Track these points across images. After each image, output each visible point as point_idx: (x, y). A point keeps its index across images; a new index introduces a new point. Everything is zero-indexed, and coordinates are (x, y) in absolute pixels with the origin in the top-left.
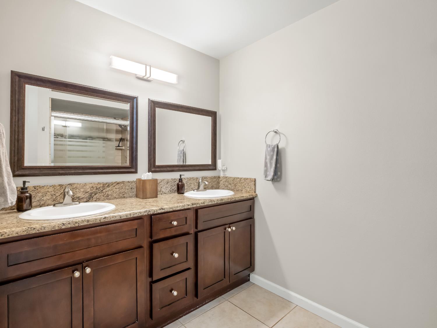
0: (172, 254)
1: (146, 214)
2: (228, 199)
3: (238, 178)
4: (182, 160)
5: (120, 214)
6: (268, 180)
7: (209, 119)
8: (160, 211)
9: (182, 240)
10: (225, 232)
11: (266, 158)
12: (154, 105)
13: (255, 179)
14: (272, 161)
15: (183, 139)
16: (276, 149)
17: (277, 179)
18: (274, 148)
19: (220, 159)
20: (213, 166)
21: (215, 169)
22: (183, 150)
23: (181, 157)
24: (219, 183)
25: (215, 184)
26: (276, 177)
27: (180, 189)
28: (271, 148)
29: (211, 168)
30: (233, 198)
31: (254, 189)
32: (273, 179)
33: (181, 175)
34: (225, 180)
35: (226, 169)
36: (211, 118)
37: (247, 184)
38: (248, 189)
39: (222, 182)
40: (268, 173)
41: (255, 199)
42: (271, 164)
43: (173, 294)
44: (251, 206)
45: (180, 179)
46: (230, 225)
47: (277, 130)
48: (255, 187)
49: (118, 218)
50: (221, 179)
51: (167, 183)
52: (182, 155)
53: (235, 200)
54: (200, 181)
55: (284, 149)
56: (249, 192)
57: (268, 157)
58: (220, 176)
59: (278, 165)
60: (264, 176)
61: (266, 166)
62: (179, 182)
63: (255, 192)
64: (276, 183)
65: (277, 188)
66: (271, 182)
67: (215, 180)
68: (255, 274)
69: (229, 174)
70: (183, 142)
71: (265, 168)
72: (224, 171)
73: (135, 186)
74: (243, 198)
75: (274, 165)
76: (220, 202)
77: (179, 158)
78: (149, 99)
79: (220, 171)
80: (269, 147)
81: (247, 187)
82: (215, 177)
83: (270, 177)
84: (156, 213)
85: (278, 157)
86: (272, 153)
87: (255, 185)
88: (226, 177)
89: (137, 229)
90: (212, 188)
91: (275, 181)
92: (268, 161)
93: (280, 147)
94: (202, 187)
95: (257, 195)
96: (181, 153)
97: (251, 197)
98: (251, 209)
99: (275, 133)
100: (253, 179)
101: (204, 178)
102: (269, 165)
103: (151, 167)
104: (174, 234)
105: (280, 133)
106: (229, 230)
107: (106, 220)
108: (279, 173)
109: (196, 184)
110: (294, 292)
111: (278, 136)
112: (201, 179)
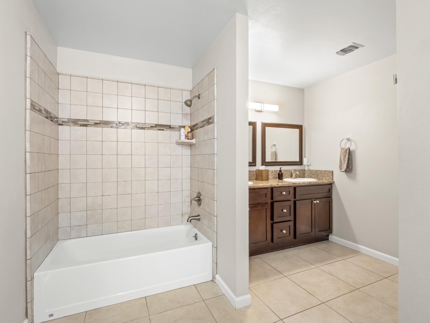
0: (282, 210)
1: (270, 186)
2: (314, 183)
3: (320, 171)
4: (274, 158)
5: (260, 185)
6: (342, 171)
7: (297, 131)
8: (277, 186)
9: (288, 203)
10: (312, 203)
11: (341, 157)
12: (265, 125)
13: (333, 171)
14: (345, 159)
15: (275, 144)
16: (348, 151)
17: (349, 171)
18: (346, 150)
19: (305, 157)
20: (300, 163)
21: (302, 164)
22: (275, 151)
23: (273, 156)
24: (304, 174)
25: (302, 174)
26: (348, 169)
27: (280, 176)
28: (344, 150)
29: (298, 163)
30: (317, 183)
31: (332, 177)
32: (346, 171)
33: (280, 168)
34: (309, 172)
35: (310, 164)
36: (299, 129)
37: (326, 175)
38: (328, 178)
39: (307, 173)
40: (342, 167)
41: (332, 184)
42: (344, 161)
43: (283, 232)
44: (329, 189)
45: (280, 170)
46: (316, 200)
47: (349, 138)
48: (333, 176)
49: (259, 187)
50: (306, 172)
51: (272, 173)
52: (274, 155)
53: (318, 184)
54: (293, 172)
55: (354, 151)
56: (328, 180)
57: (342, 156)
58: (305, 170)
59: (350, 162)
60: (339, 169)
61: (341, 162)
62: (280, 172)
63: (333, 180)
64: (348, 174)
65: (349, 177)
66: (344, 173)
67: (302, 172)
68: (333, 235)
69: (311, 168)
70: (275, 145)
71: (340, 164)
72: (308, 166)
73: (255, 173)
74: (324, 183)
75: (346, 162)
76: (309, 184)
77: (272, 157)
78: (262, 122)
79: (305, 165)
80: (343, 149)
81: (326, 176)
82: (302, 170)
83: (343, 170)
84: (275, 186)
85: (349, 156)
86: (345, 154)
87: (333, 175)
88: (310, 170)
89: (267, 194)
90: (300, 177)
91: (348, 172)
92: (342, 158)
93: (351, 149)
94: (294, 176)
95: (334, 182)
96: (274, 154)
97: (330, 183)
98: (330, 191)
99: (347, 140)
100: (331, 171)
101: (295, 170)
102: (343, 162)
103: (263, 162)
104: (283, 199)
105: (351, 140)
106: (315, 202)
107: (255, 187)
108: (350, 167)
109: (289, 174)
110: (361, 245)
111: (349, 142)
112: (293, 171)
